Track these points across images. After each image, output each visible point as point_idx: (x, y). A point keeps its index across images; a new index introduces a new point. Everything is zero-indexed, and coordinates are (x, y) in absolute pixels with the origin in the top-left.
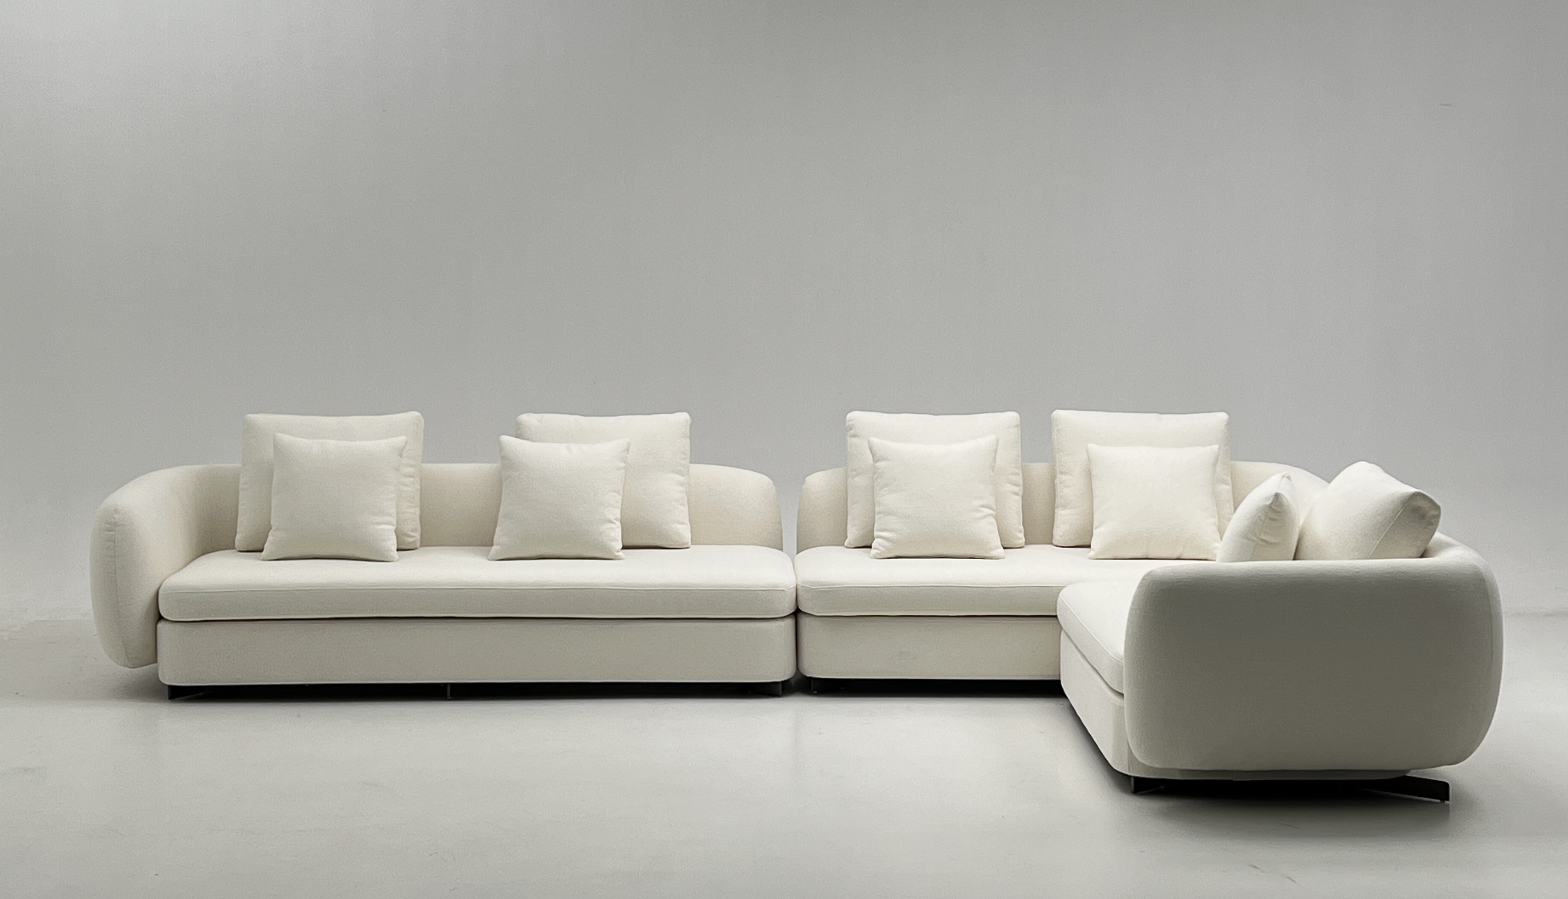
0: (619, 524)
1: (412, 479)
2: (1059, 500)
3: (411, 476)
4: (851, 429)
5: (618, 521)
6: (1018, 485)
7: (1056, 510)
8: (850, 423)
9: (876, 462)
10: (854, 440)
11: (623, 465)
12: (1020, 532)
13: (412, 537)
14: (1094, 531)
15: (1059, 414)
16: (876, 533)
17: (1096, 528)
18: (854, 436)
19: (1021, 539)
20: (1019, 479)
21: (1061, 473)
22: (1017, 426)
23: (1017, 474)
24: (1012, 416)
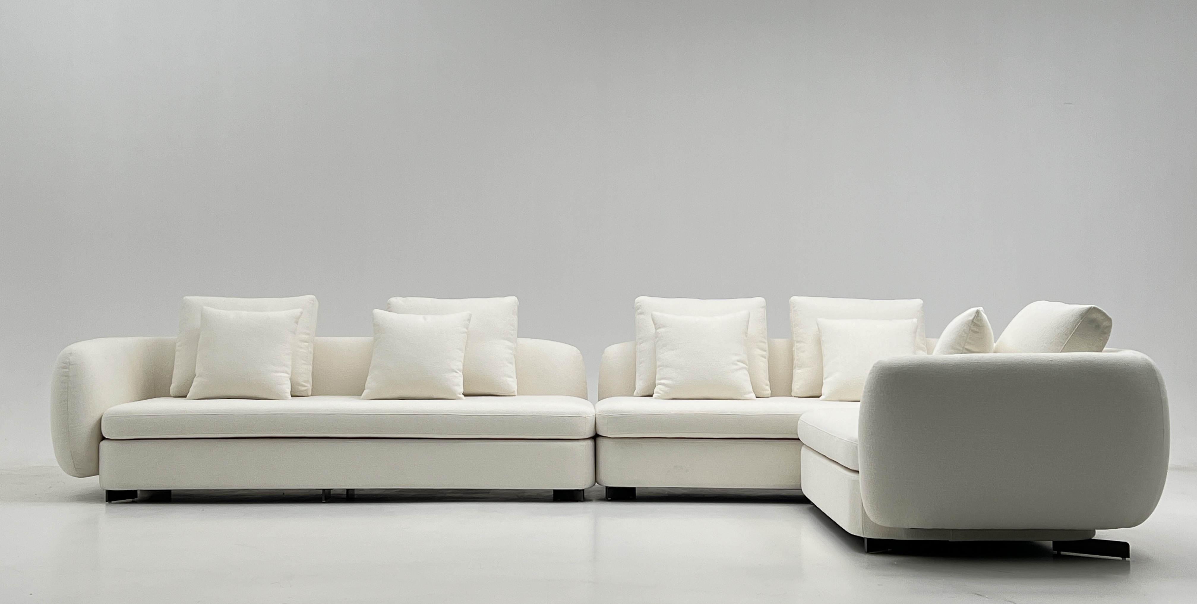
0: (461, 374)
1: (307, 344)
2: (795, 362)
3: (306, 342)
4: (638, 309)
5: (460, 371)
6: (765, 351)
7: (794, 371)
8: (638, 304)
9: (657, 330)
10: (641, 316)
11: (465, 330)
12: (767, 385)
13: (304, 386)
14: (824, 381)
15: (794, 299)
16: (657, 382)
17: (825, 379)
18: (641, 314)
19: (767, 390)
20: (766, 346)
21: (798, 342)
22: (763, 307)
23: (765, 343)
24: (759, 301)
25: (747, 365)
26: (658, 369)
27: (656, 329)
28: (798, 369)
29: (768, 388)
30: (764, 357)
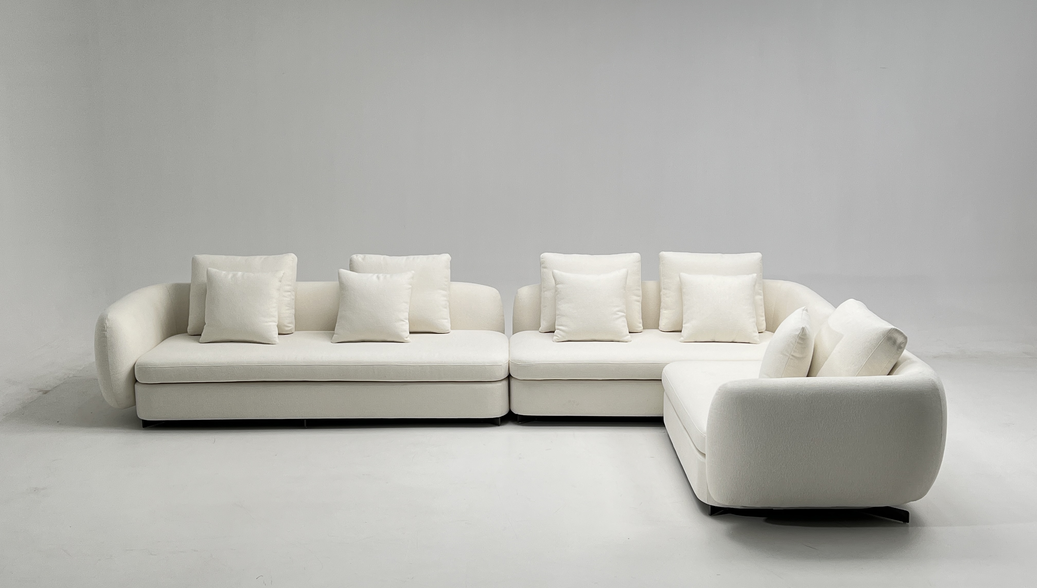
0: (407, 321)
1: (289, 293)
2: (662, 304)
4: (543, 264)
5: (406, 319)
6: (639, 296)
7: (661, 310)
8: (543, 260)
9: (556, 285)
10: (545, 270)
11: (410, 286)
12: (640, 323)
13: (289, 327)
15: (664, 254)
16: (557, 327)
17: (684, 324)
18: (545, 268)
19: (640, 327)
20: (640, 293)
21: (664, 289)
22: (639, 261)
23: (639, 290)
24: (636, 256)
25: (625, 313)
26: (557, 317)
27: (556, 283)
28: (664, 310)
29: (641, 325)
30: (638, 301)
